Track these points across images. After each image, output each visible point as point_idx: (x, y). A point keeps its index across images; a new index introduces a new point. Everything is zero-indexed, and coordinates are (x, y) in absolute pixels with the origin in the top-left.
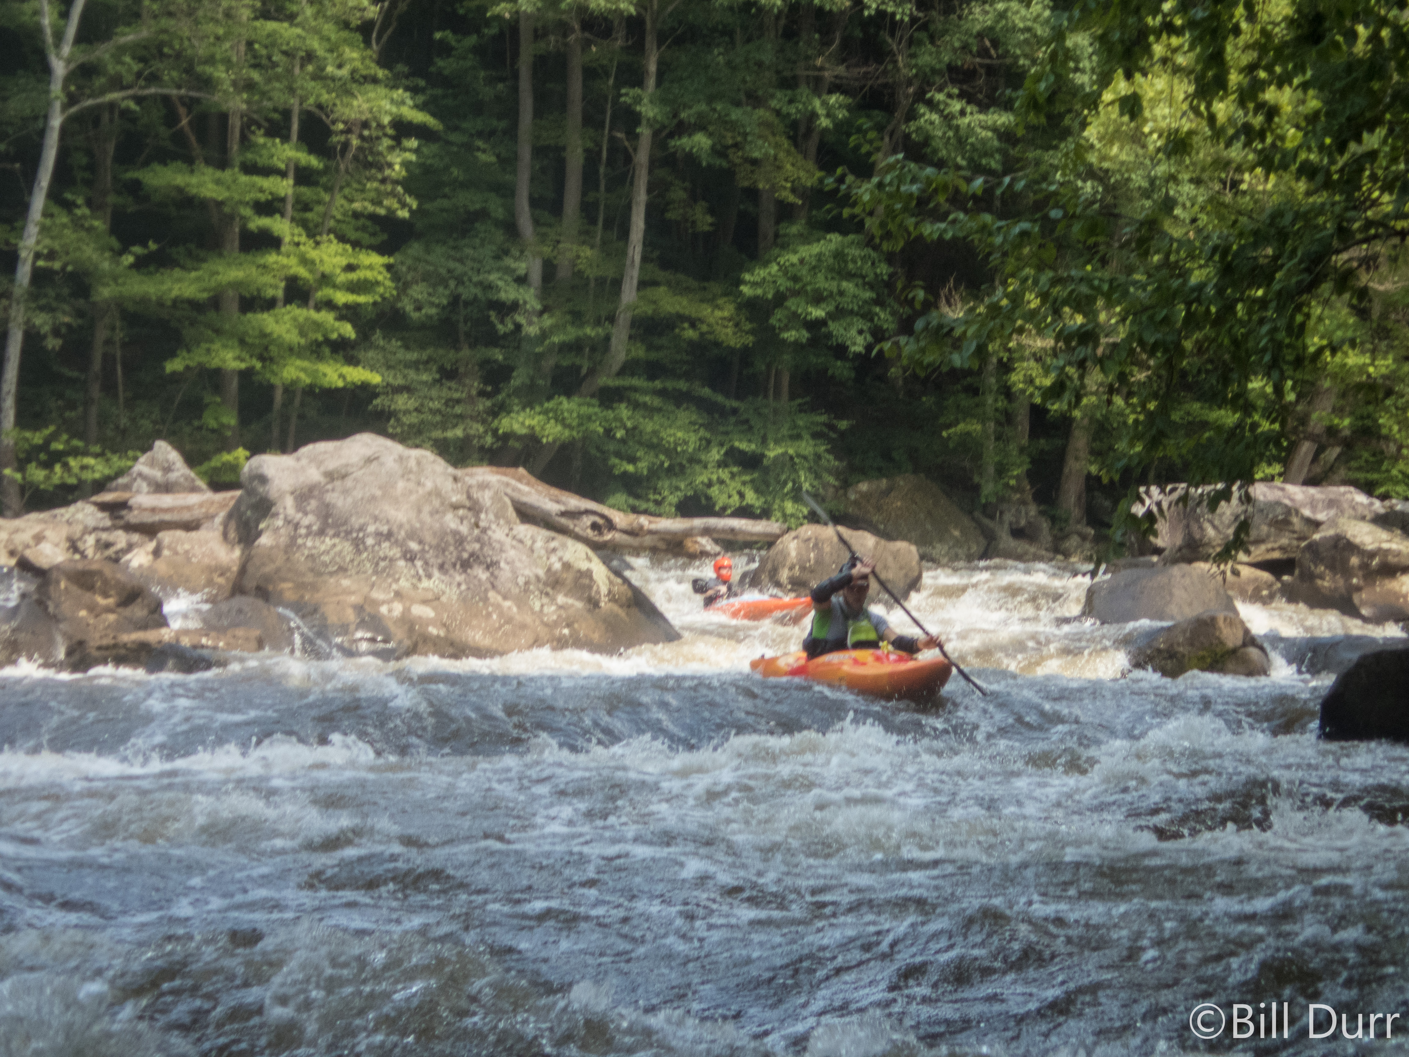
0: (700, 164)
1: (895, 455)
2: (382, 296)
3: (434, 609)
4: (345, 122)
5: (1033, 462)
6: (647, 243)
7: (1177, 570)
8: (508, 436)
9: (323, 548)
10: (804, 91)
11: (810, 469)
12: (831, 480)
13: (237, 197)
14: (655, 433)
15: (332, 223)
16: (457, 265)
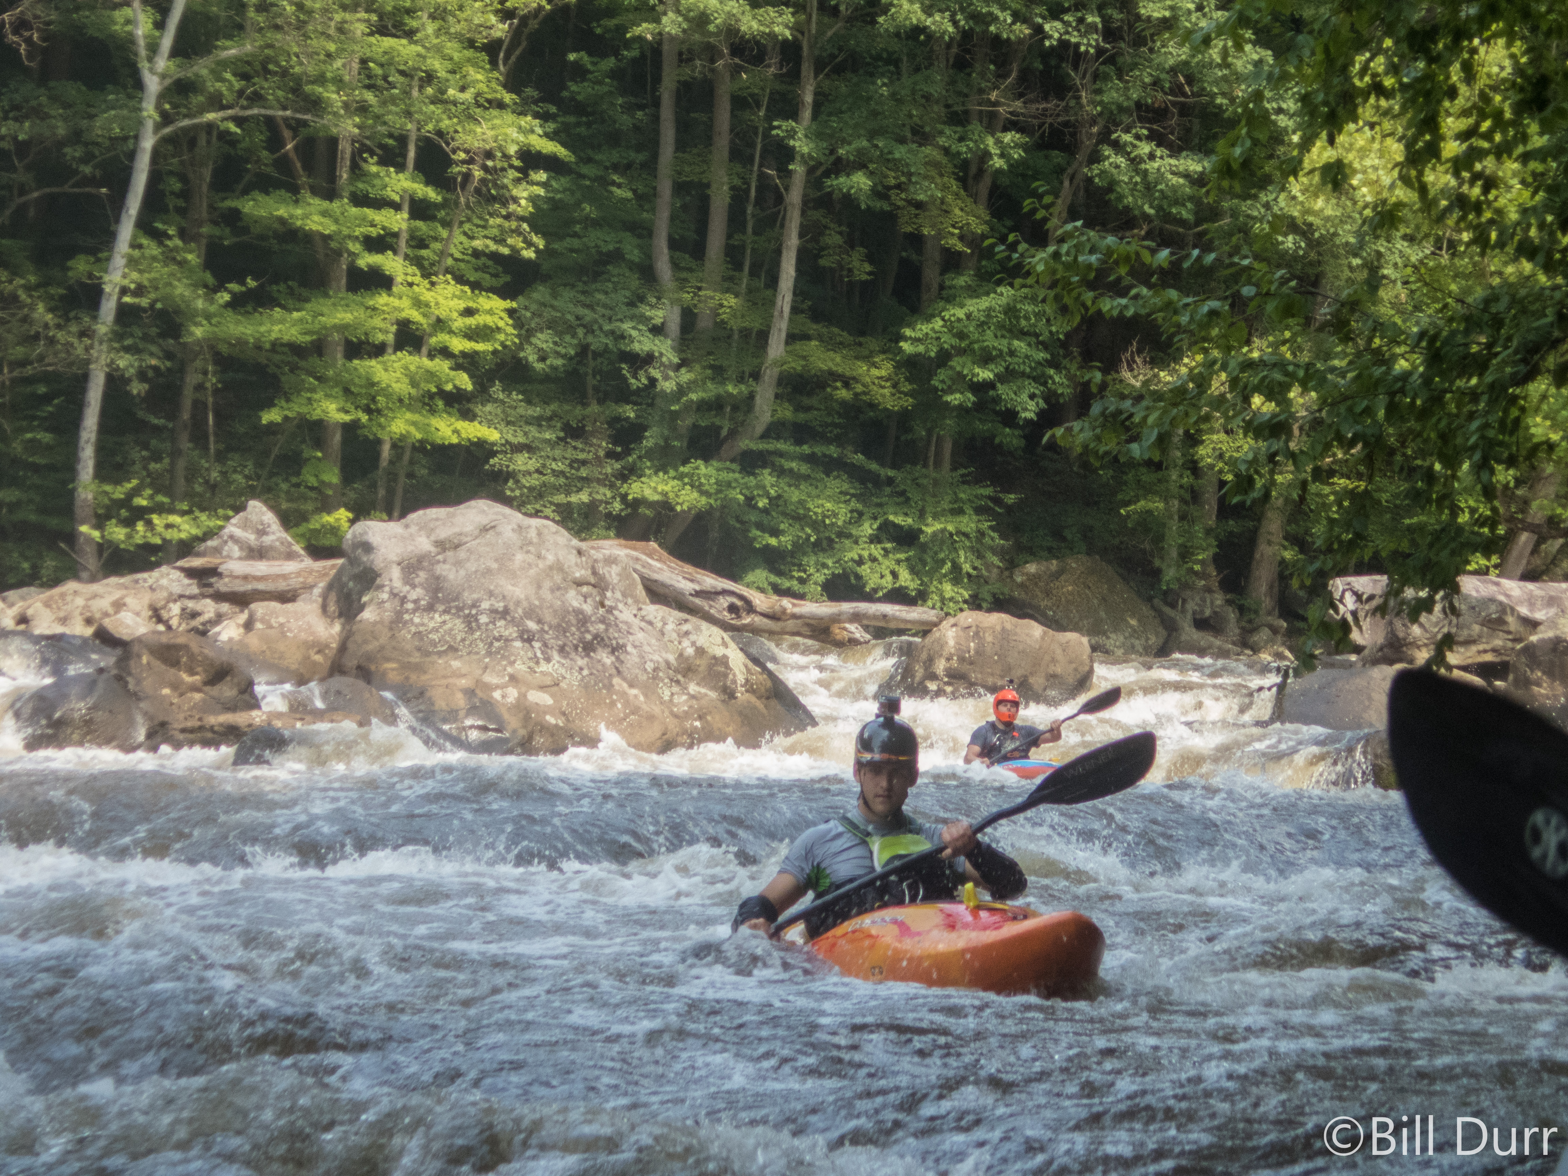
0: (858, 207)
1: (1067, 534)
2: (503, 344)
3: (552, 696)
4: (467, 151)
5: (1220, 546)
6: (798, 292)
7: (1377, 672)
8: (638, 503)
9: (432, 625)
10: (975, 127)
11: (972, 548)
12: (995, 560)
13: (346, 231)
14: (801, 502)
15: (450, 261)
16: (586, 311)
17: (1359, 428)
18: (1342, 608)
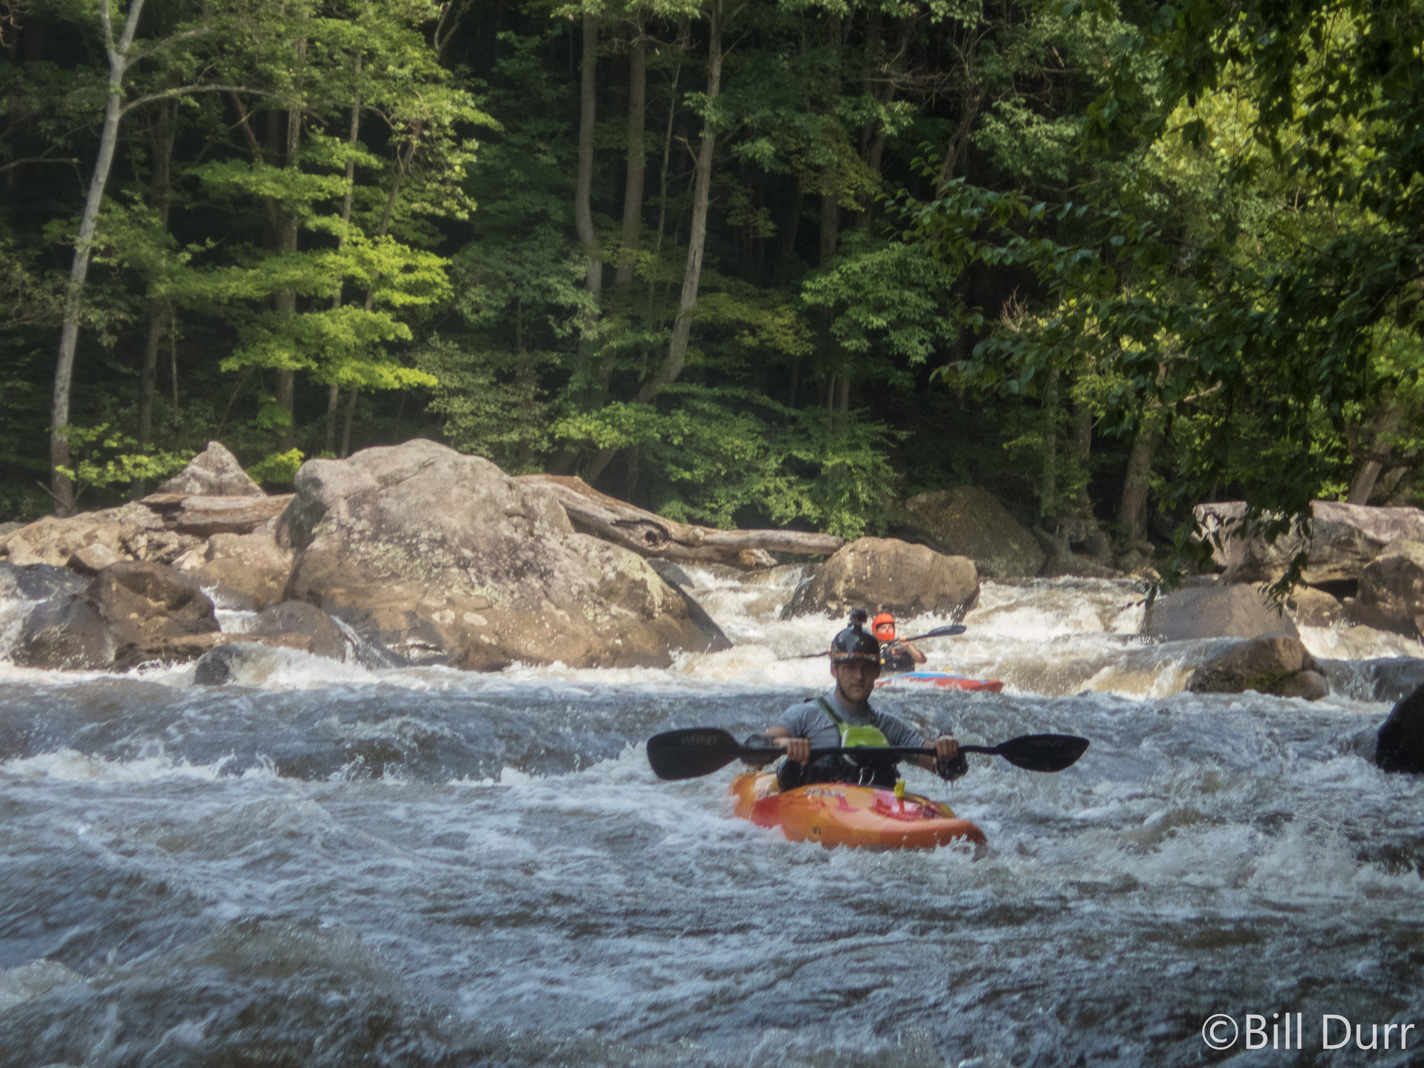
0: (763, 170)
1: (955, 466)
2: (440, 298)
3: (487, 617)
4: (406, 123)
5: (1093, 476)
6: (708, 248)
7: (1237, 590)
8: (565, 441)
9: (376, 553)
10: (869, 98)
11: (868, 479)
12: (889, 491)
13: (296, 196)
14: (713, 440)
15: (391, 223)
16: (516, 267)
17: (1219, 365)
18: (1205, 531)
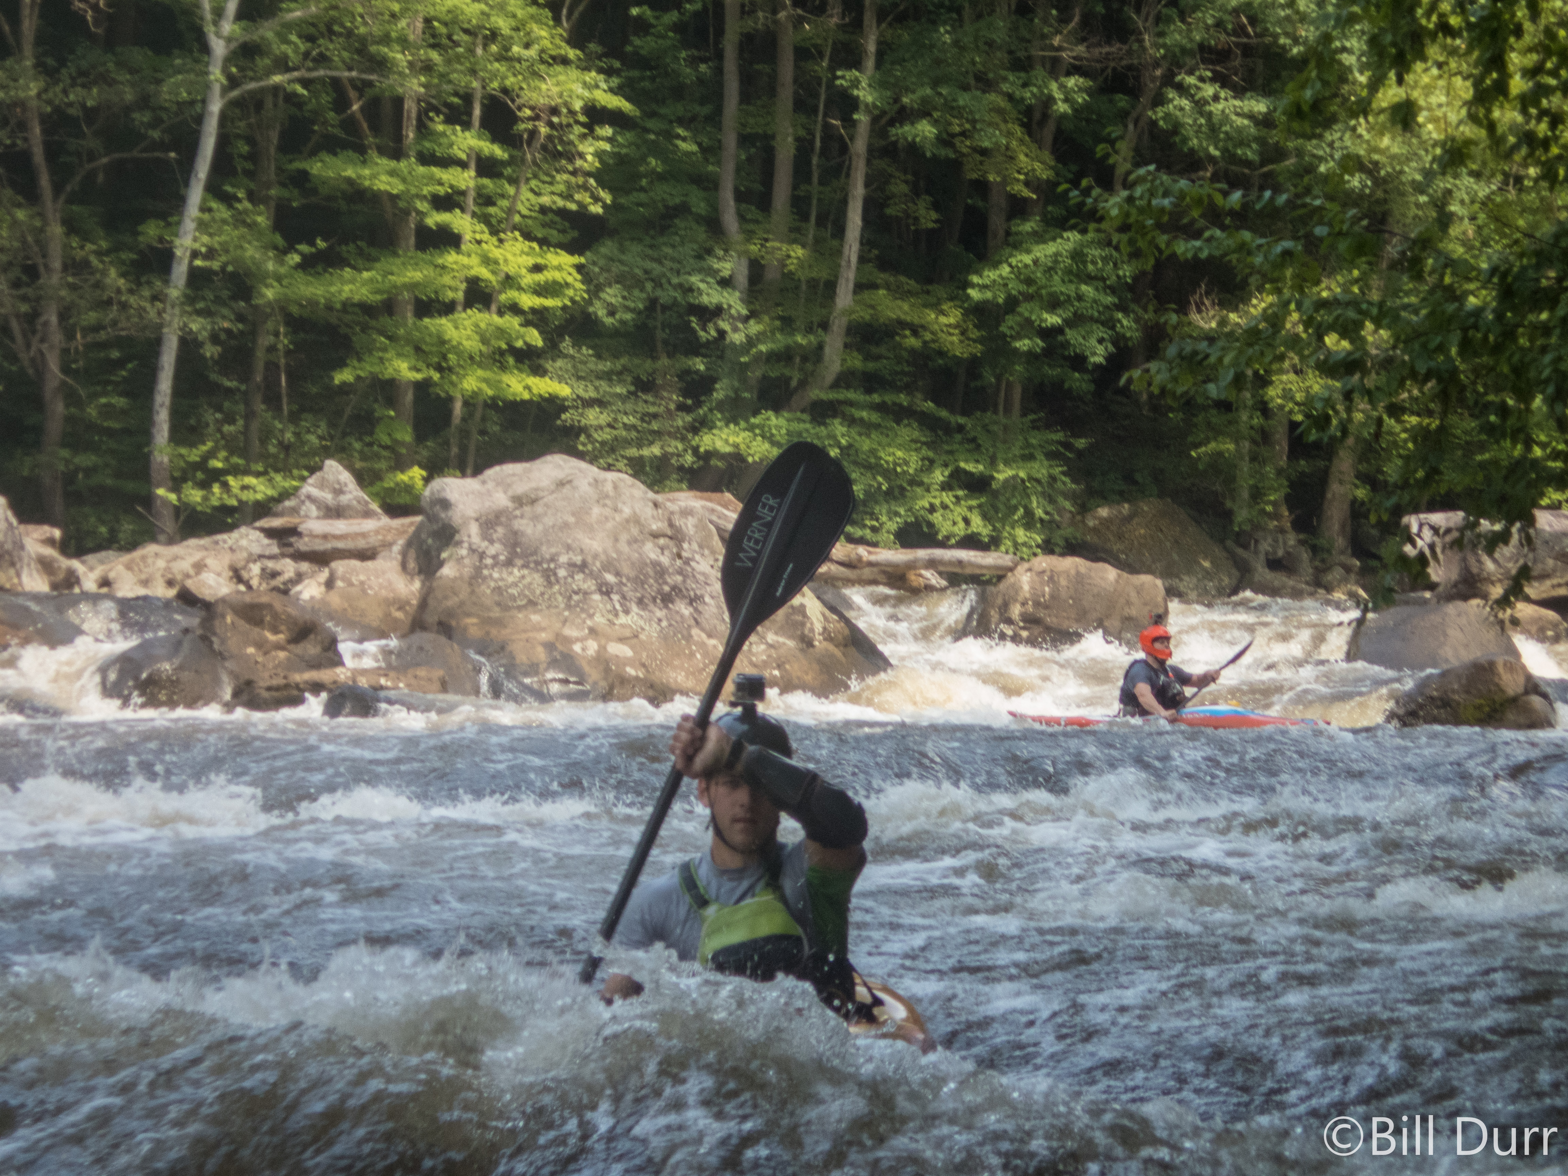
0: (923, 155)
1: (1138, 477)
2: (572, 300)
3: (632, 648)
4: (532, 108)
5: (1292, 485)
6: (866, 243)
7: (1452, 609)
8: (710, 455)
9: (511, 579)
10: (1039, 73)
11: (1043, 494)
12: (1067, 505)
13: (413, 191)
14: (873, 452)
15: (517, 218)
16: (655, 265)
17: (1432, 364)
18: (1420, 543)
